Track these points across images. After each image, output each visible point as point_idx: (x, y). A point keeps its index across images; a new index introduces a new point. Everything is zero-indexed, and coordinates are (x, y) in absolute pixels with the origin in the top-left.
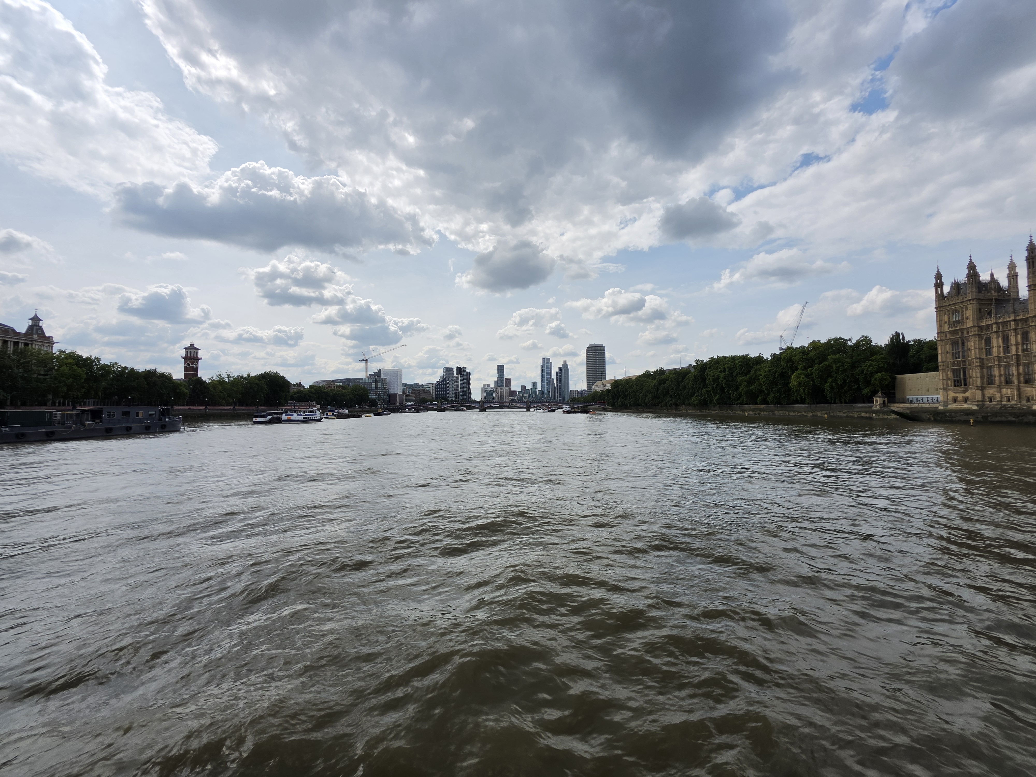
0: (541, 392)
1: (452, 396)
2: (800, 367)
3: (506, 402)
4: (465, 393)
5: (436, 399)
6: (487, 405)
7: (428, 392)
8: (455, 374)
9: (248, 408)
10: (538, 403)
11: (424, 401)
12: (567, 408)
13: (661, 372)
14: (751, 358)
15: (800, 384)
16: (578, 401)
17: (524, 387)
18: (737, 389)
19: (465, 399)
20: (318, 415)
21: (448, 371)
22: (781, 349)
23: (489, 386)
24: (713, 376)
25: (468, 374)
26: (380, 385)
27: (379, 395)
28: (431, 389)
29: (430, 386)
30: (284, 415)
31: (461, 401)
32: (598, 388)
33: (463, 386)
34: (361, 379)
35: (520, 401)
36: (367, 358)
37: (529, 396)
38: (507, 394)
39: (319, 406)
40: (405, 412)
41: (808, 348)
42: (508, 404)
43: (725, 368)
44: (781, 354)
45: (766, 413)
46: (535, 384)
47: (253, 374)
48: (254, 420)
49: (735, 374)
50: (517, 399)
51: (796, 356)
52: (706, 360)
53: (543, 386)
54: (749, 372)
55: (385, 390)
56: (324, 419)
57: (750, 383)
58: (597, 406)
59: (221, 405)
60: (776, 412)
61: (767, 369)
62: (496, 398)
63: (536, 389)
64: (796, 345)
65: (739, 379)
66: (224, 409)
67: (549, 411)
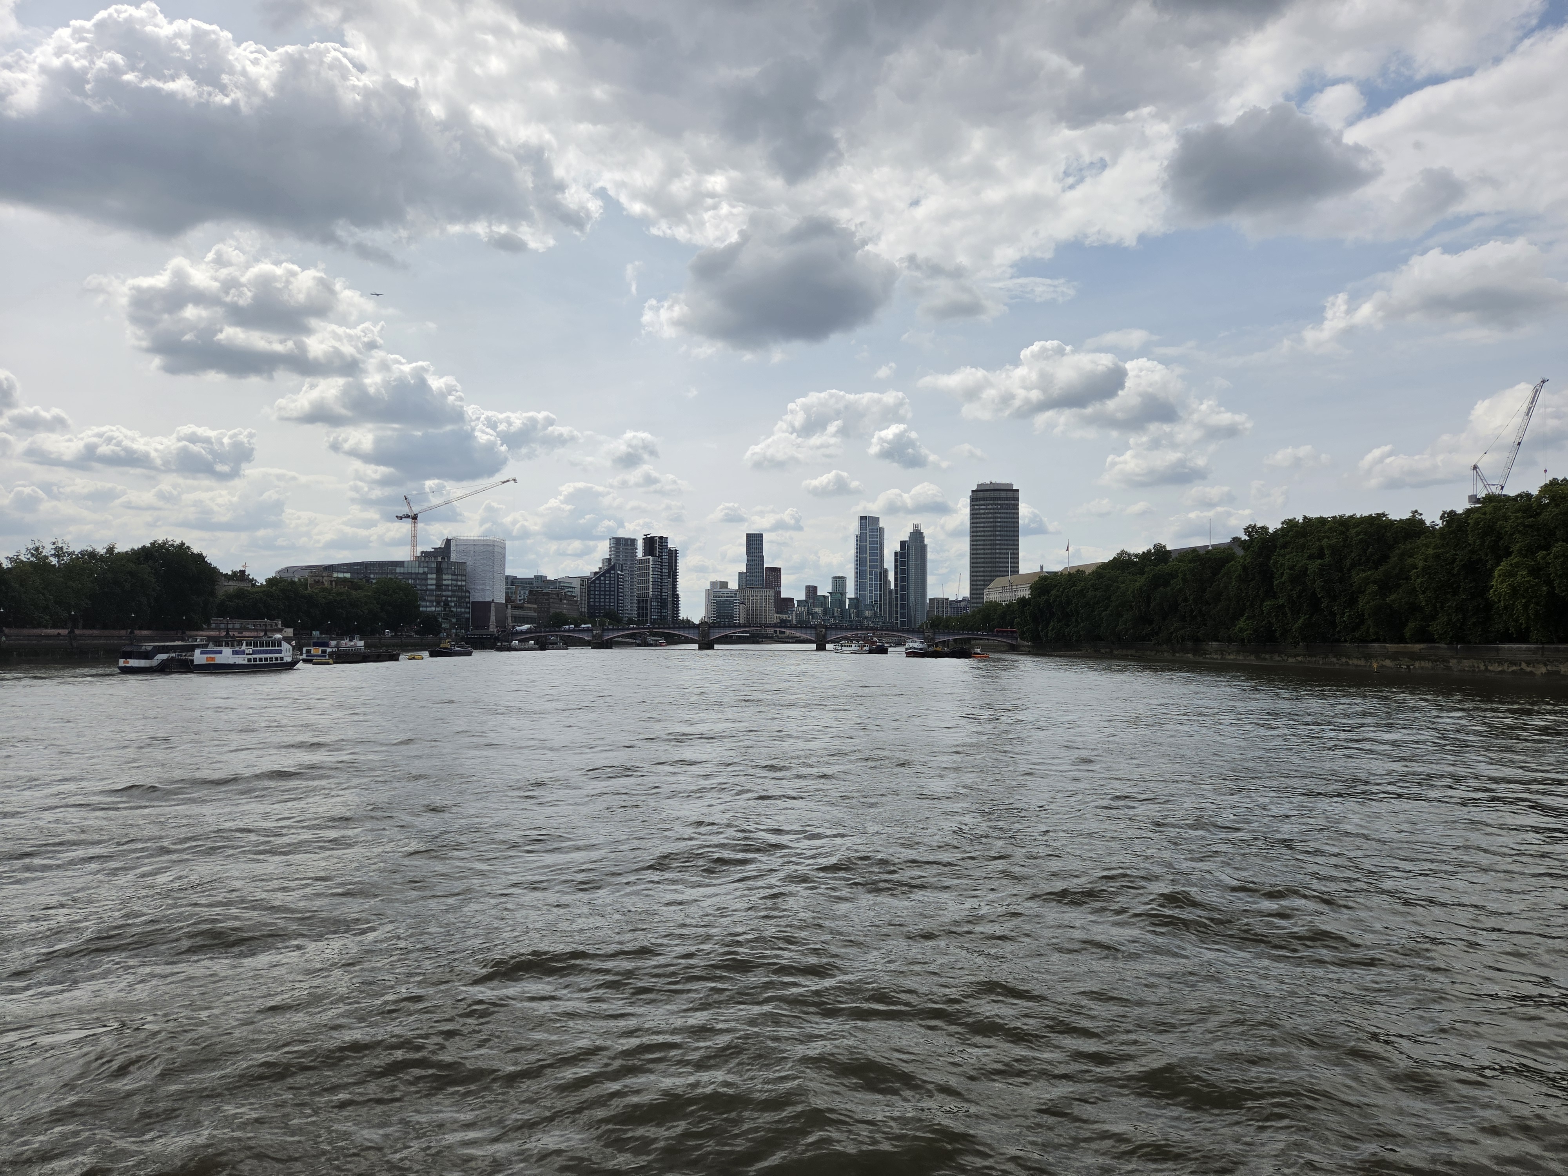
0: (855, 602)
1: (630, 609)
2: (1515, 548)
3: (766, 626)
4: (663, 603)
5: (591, 617)
6: (716, 634)
7: (571, 598)
8: (640, 554)
9: (107, 632)
10: (846, 629)
11: (559, 621)
12: (916, 644)
13: (1160, 554)
14: (1392, 523)
15: (1514, 591)
16: (947, 627)
17: (811, 590)
18: (1352, 601)
19: (663, 618)
20: (287, 652)
21: (622, 545)
22: (1473, 499)
23: (724, 585)
24: (1290, 568)
25: (673, 555)
26: (447, 579)
27: (446, 604)
28: (577, 592)
29: (576, 584)
30: (197, 652)
31: (653, 622)
32: (996, 594)
33: (659, 585)
34: (401, 564)
35: (802, 625)
36: (416, 509)
37: (825, 612)
38: (770, 607)
39: (289, 632)
40: (510, 649)
41: (1539, 498)
42: (770, 631)
43: (1321, 549)
44: (1468, 512)
45: (1427, 664)
46: (839, 582)
47: (122, 547)
48: (121, 663)
49: (1348, 563)
50: (793, 618)
51: (1506, 518)
52: (1273, 525)
53: (860, 587)
54: (1385, 558)
55: (462, 593)
56: (300, 665)
57: (1385, 586)
58: (995, 640)
59: (39, 625)
60: (1453, 663)
61: (1431, 551)
62: (740, 617)
63: (843, 594)
64: (1512, 491)
65: (1358, 577)
66: (48, 637)
67: (871, 652)
